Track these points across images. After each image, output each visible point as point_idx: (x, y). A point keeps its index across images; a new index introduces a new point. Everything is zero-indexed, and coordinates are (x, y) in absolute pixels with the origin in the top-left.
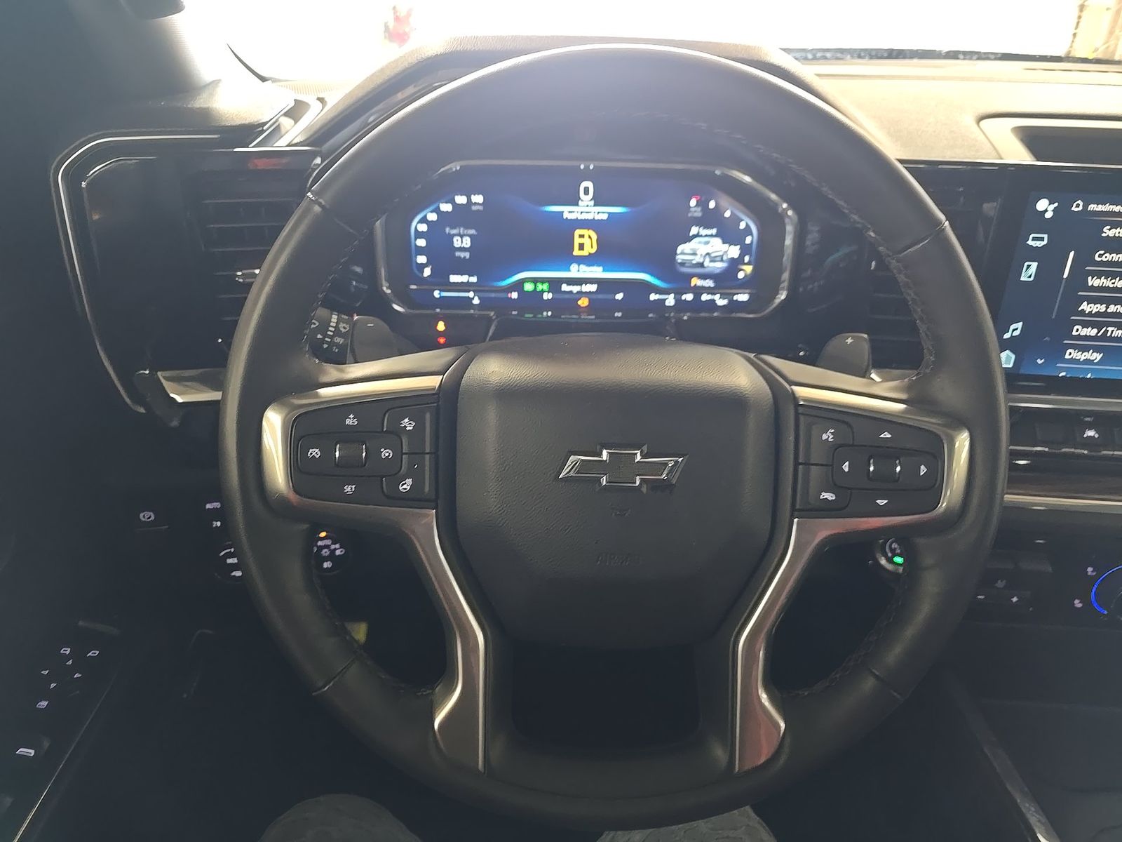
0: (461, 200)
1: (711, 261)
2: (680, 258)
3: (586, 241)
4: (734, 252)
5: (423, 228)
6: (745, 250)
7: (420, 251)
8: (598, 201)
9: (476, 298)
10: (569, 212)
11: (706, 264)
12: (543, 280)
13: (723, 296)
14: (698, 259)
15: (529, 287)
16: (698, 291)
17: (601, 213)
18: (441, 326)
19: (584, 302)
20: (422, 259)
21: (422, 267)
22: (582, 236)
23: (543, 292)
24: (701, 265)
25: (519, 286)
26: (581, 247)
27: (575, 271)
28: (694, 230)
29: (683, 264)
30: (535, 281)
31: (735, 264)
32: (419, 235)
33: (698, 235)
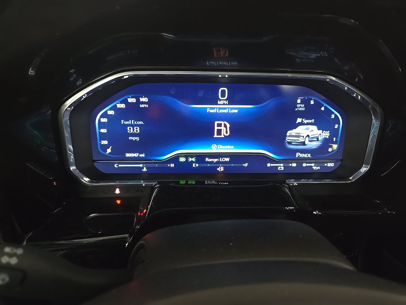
0: (131, 100)
1: (310, 141)
2: (288, 139)
3: (223, 128)
4: (326, 134)
5: (104, 120)
6: (334, 133)
7: (103, 137)
8: (231, 101)
9: (145, 168)
10: (211, 109)
11: (307, 142)
12: (191, 155)
13: (317, 164)
14: (301, 140)
15: (182, 159)
16: (300, 161)
17: (234, 109)
18: (118, 191)
19: (221, 169)
20: (105, 142)
21: (105, 147)
22: (219, 125)
23: (192, 162)
24: (304, 144)
25: (175, 159)
26: (219, 132)
27: (215, 149)
28: (299, 120)
29: (290, 143)
30: (187, 156)
31: (327, 143)
32: (102, 125)
33: (302, 124)
